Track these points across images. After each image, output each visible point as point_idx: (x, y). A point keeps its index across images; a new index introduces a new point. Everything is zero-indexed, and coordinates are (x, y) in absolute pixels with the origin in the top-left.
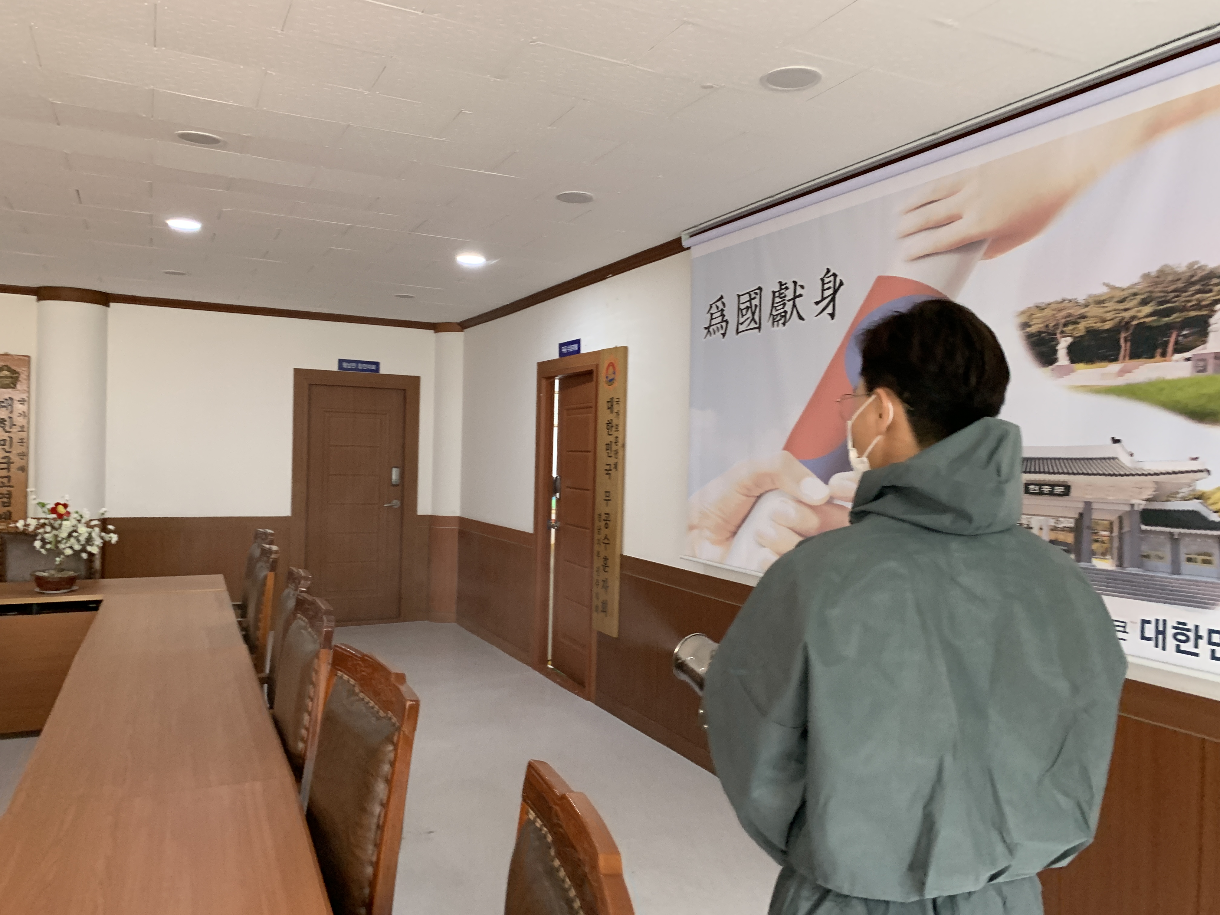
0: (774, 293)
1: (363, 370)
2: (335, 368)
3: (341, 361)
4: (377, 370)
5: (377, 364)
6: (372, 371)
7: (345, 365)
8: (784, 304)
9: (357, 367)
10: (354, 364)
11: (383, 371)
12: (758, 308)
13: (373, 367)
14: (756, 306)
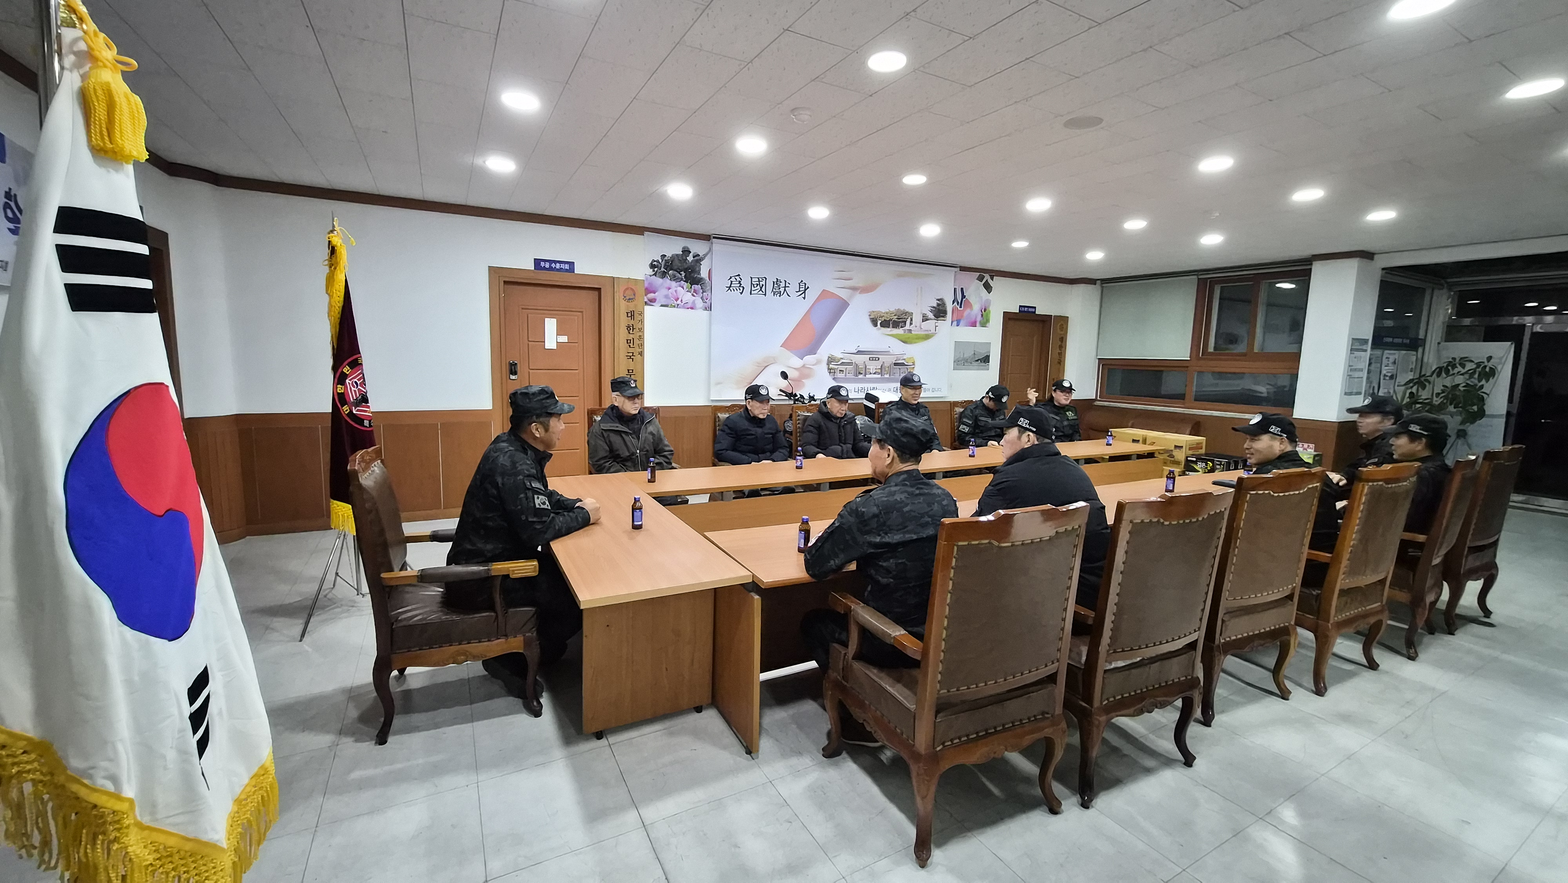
0: (774, 282)
8: (780, 288)
12: (764, 286)
14: (763, 285)
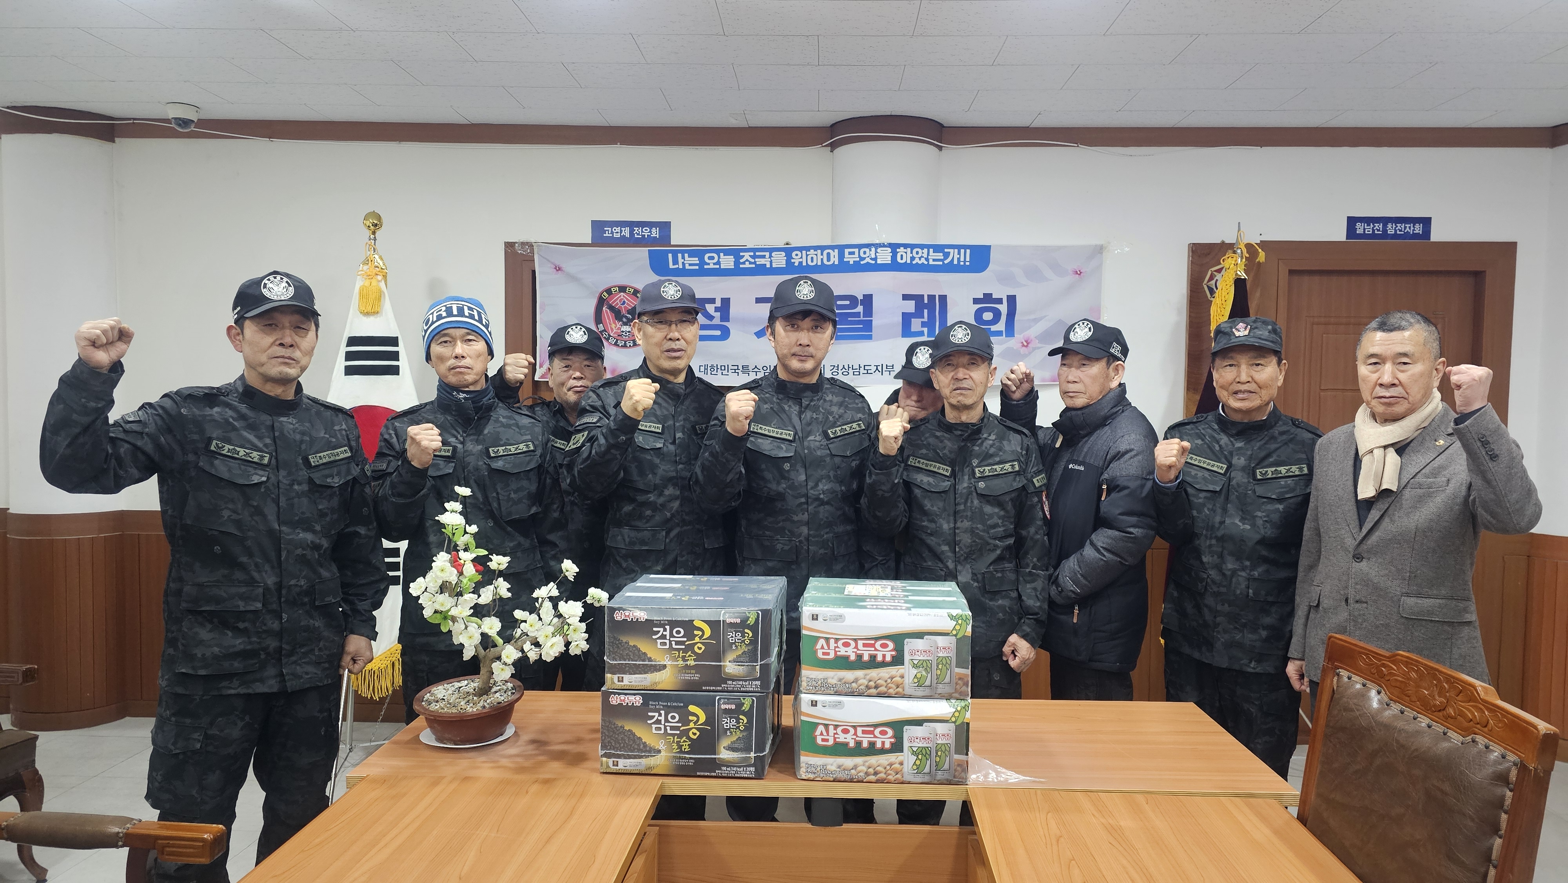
1: (1395, 236)
2: (1340, 235)
3: (1352, 222)
4: (1427, 234)
5: (1426, 222)
6: (1415, 236)
7: (1360, 228)
9: (1385, 230)
10: (1379, 226)
11: (1437, 235)
13: (1418, 229)
